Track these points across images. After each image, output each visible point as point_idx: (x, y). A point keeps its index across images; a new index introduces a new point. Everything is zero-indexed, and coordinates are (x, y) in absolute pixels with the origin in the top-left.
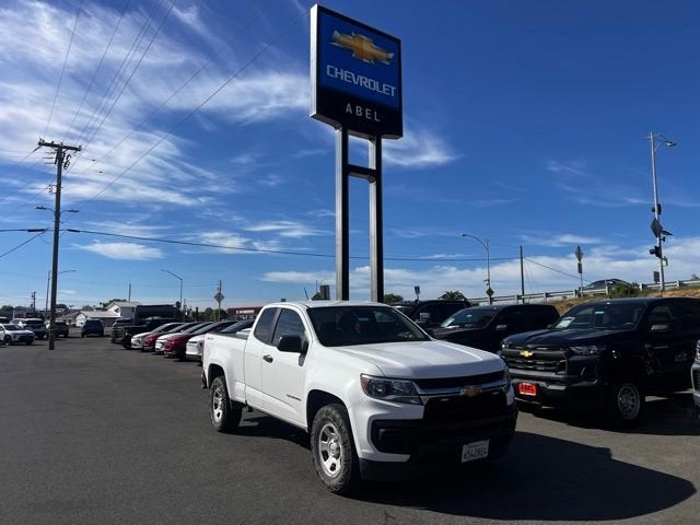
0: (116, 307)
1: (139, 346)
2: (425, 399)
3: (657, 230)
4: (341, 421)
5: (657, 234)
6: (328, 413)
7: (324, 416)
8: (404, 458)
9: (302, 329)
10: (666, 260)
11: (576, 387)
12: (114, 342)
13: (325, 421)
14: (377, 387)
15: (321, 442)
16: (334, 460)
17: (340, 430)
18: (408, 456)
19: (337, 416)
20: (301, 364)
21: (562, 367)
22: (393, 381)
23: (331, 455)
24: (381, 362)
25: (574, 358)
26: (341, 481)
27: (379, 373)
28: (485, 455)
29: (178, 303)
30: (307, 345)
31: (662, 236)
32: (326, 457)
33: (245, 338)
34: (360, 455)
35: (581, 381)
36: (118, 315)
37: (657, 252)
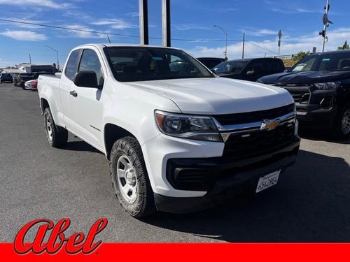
0: (23, 67)
1: (30, 88)
2: (226, 137)
3: (325, 20)
4: (135, 156)
5: (325, 23)
6: (122, 147)
7: (119, 148)
8: (202, 194)
9: (99, 65)
10: (327, 38)
11: (314, 113)
12: (16, 85)
13: (120, 153)
14: (172, 124)
15: (119, 170)
16: (131, 187)
17: (134, 164)
18: (206, 192)
19: (131, 151)
20: (98, 98)
21: (306, 98)
22: (190, 117)
23: (128, 182)
24: (175, 96)
25: (316, 92)
26: (137, 209)
27: (176, 109)
28: (275, 183)
29: (54, 64)
30: (102, 80)
31: (328, 23)
32: (124, 183)
33: (59, 77)
34: (155, 190)
35: (320, 108)
36: (25, 71)
37: (323, 34)
